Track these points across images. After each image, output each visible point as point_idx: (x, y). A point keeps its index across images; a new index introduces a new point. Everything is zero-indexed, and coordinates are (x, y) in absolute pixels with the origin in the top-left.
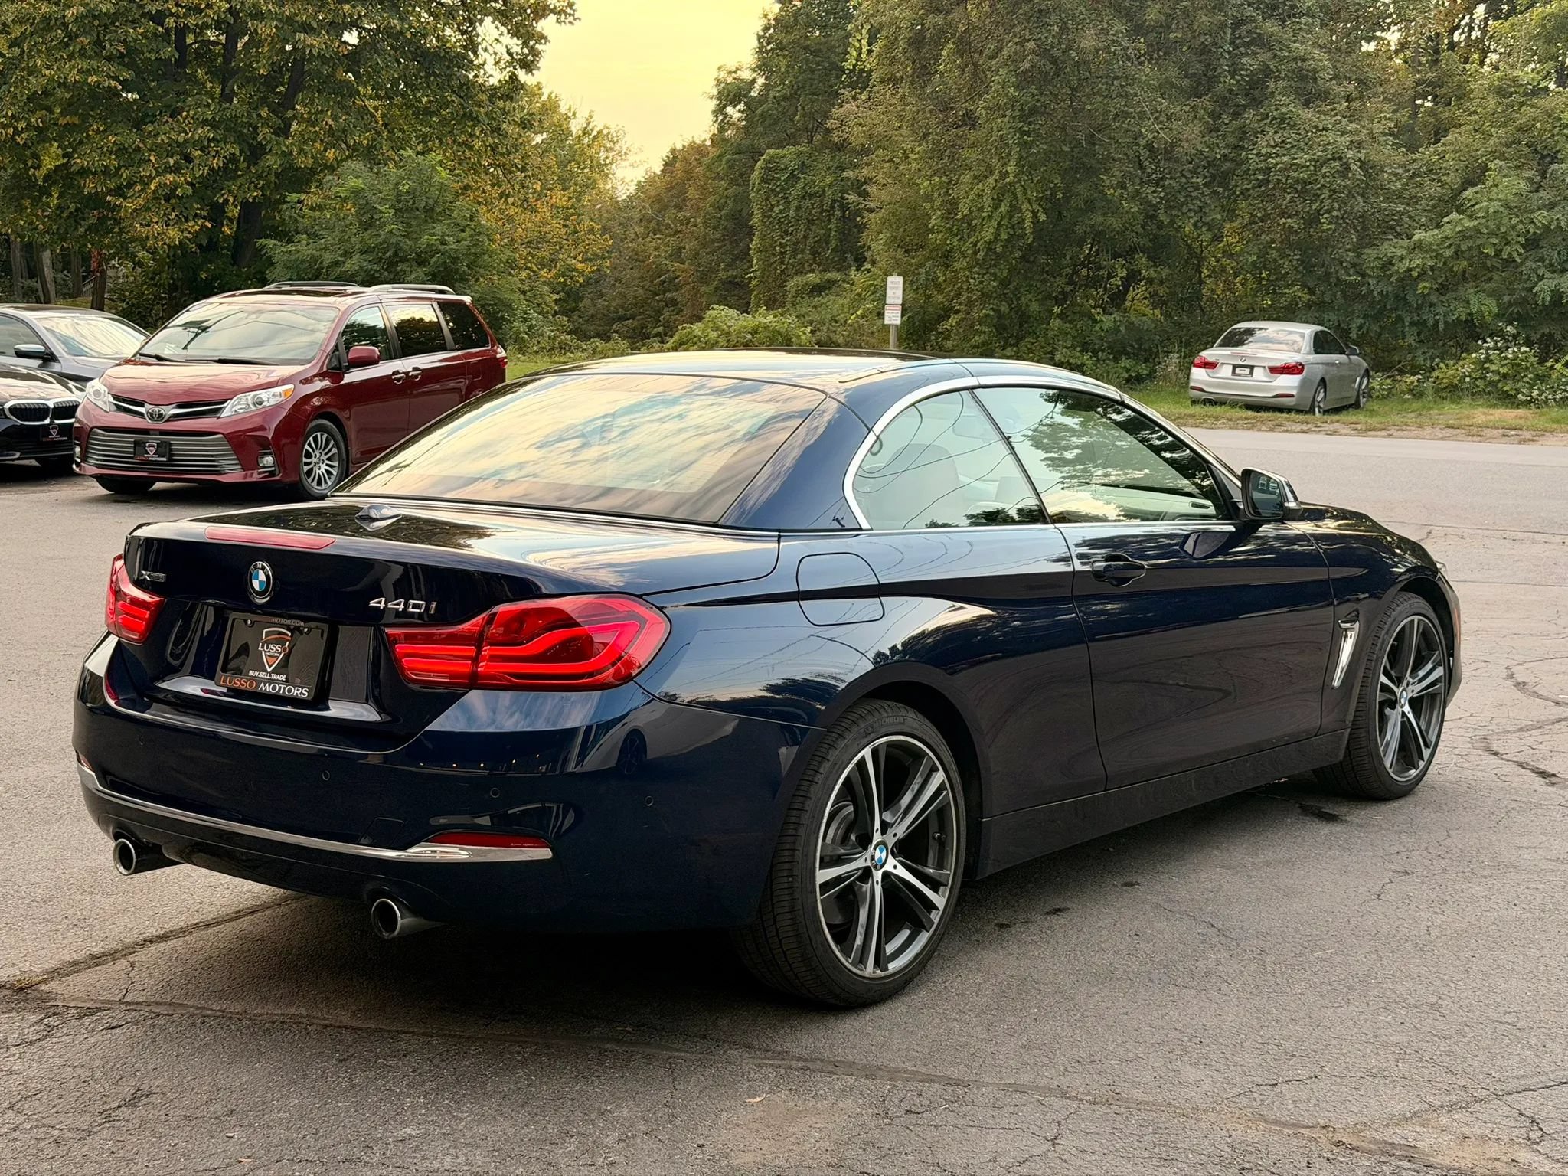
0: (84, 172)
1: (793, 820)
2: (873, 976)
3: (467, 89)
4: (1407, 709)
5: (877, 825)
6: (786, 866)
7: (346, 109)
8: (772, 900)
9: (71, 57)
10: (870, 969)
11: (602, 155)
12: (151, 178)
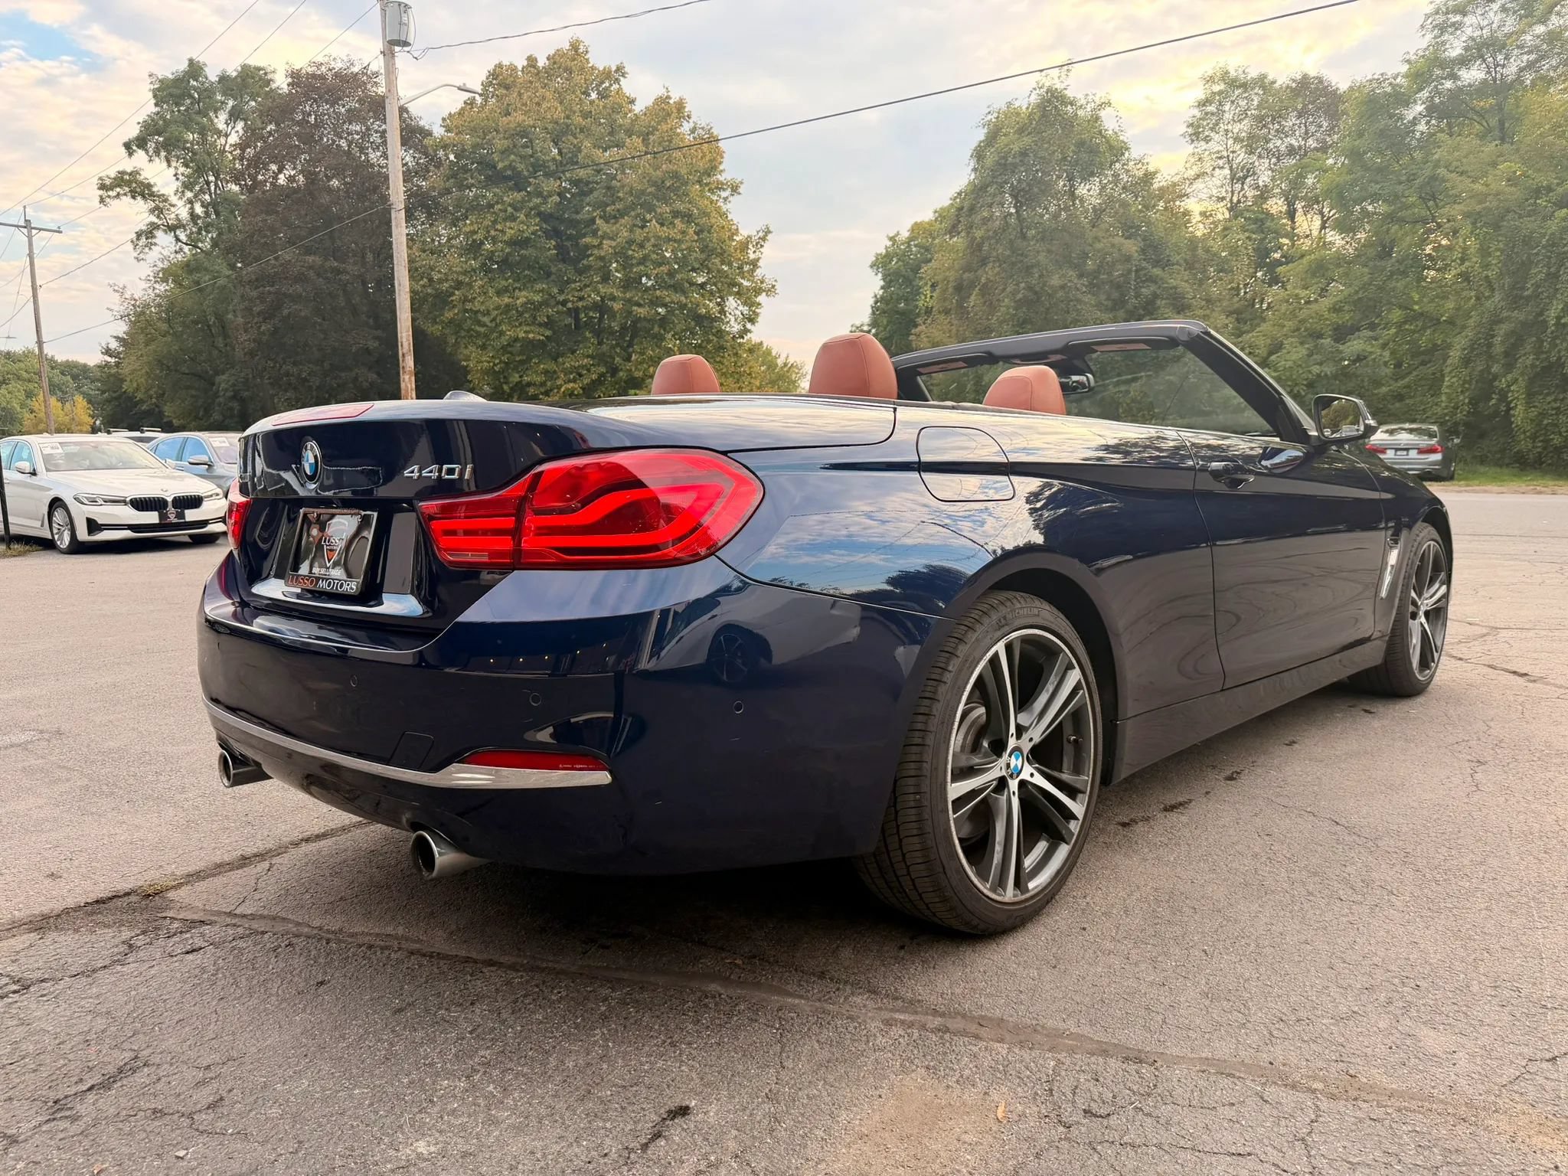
0: (529, 384)
1: (919, 726)
2: (1016, 899)
3: (720, 333)
4: (1423, 620)
5: (1012, 729)
6: (911, 781)
7: (659, 347)
8: (896, 820)
9: (520, 324)
10: (1010, 894)
11: (794, 376)
12: (561, 386)
